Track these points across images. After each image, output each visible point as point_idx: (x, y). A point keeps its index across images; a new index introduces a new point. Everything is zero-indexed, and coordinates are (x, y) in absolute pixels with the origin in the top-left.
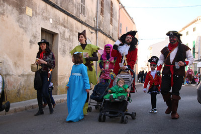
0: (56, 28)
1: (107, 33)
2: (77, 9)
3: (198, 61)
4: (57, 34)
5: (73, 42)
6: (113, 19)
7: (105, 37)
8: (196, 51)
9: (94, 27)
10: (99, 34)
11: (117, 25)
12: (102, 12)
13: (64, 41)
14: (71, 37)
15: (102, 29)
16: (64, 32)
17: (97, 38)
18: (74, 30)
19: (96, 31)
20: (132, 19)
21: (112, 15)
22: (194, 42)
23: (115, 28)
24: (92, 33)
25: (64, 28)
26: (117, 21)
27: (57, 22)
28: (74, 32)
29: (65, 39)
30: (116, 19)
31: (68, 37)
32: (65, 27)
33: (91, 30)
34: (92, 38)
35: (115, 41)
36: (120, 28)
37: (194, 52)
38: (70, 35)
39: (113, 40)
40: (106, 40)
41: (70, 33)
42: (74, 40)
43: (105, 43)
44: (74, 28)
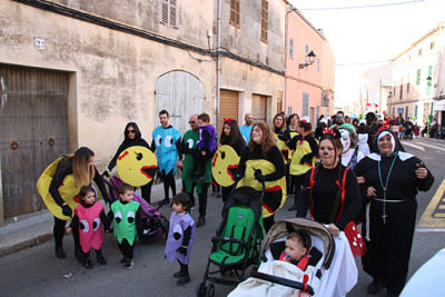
0: (65, 59)
1: (253, 58)
2: (149, 13)
3: (436, 99)
4: (73, 73)
5: (134, 85)
6: (269, 32)
7: (244, 66)
8: (433, 82)
9: (207, 48)
10: (226, 62)
11: (280, 42)
12: (235, 19)
13: (100, 86)
14: (128, 76)
15: (234, 51)
16: (99, 67)
17: (217, 70)
18: (139, 57)
19: (215, 56)
20: (319, 32)
21: (265, 25)
22: (431, 68)
23: (276, 49)
24: (200, 61)
25: (98, 58)
26: (280, 36)
27: (66, 46)
28: (138, 64)
29: (102, 81)
30: (277, 32)
31: (116, 76)
32: (100, 54)
33: (198, 56)
34: (202, 71)
35: (275, 72)
36: (289, 47)
37: (429, 84)
38: (122, 70)
39: (270, 70)
40: (249, 72)
41: (122, 67)
42: (137, 81)
43: (244, 78)
44: (139, 55)
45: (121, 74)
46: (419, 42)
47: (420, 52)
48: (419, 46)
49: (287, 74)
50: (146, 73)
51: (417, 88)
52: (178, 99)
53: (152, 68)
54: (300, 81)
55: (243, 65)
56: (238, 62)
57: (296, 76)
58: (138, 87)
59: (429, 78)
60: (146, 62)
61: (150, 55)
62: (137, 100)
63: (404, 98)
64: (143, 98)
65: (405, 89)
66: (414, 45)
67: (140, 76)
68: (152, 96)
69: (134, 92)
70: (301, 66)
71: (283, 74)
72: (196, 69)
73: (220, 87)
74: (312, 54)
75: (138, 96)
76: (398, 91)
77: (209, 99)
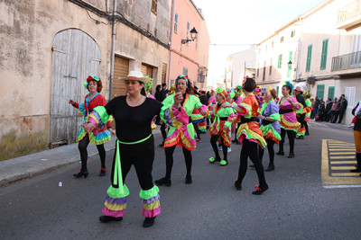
1: (144, 28)
3: (295, 81)
5: (30, 38)
6: (158, 4)
7: (136, 34)
8: (293, 66)
9: (104, 10)
10: (121, 27)
11: (167, 16)
14: (24, 27)
15: (128, 18)
17: (113, 34)
18: (37, 8)
19: (112, 19)
20: (198, 11)
22: (291, 53)
23: (163, 21)
24: (97, 22)
26: (167, 9)
28: (36, 15)
30: (165, 5)
31: (12, 25)
33: (95, 17)
34: (99, 33)
35: (162, 44)
36: (174, 22)
37: (290, 68)
38: (18, 19)
39: (157, 41)
40: (140, 40)
41: (18, 15)
42: (35, 34)
43: (136, 46)
44: (37, 5)
45: (17, 24)
46: (281, 30)
47: (282, 39)
48: (281, 34)
49: (172, 48)
50: (44, 27)
51: (279, 70)
52: (75, 59)
53: (51, 22)
54: (181, 55)
55: (135, 32)
56: (130, 29)
57: (178, 50)
58: (35, 41)
59: (290, 63)
60: (45, 15)
61: (48, 8)
62: (34, 56)
63: (267, 79)
64: (39, 53)
65: (268, 71)
66: (277, 32)
67: (37, 29)
68: (49, 54)
69: (30, 45)
70: (183, 42)
71: (167, 47)
72: (94, 30)
73: (115, 52)
74: (194, 31)
75: (34, 50)
76: (261, 73)
77: (104, 63)
